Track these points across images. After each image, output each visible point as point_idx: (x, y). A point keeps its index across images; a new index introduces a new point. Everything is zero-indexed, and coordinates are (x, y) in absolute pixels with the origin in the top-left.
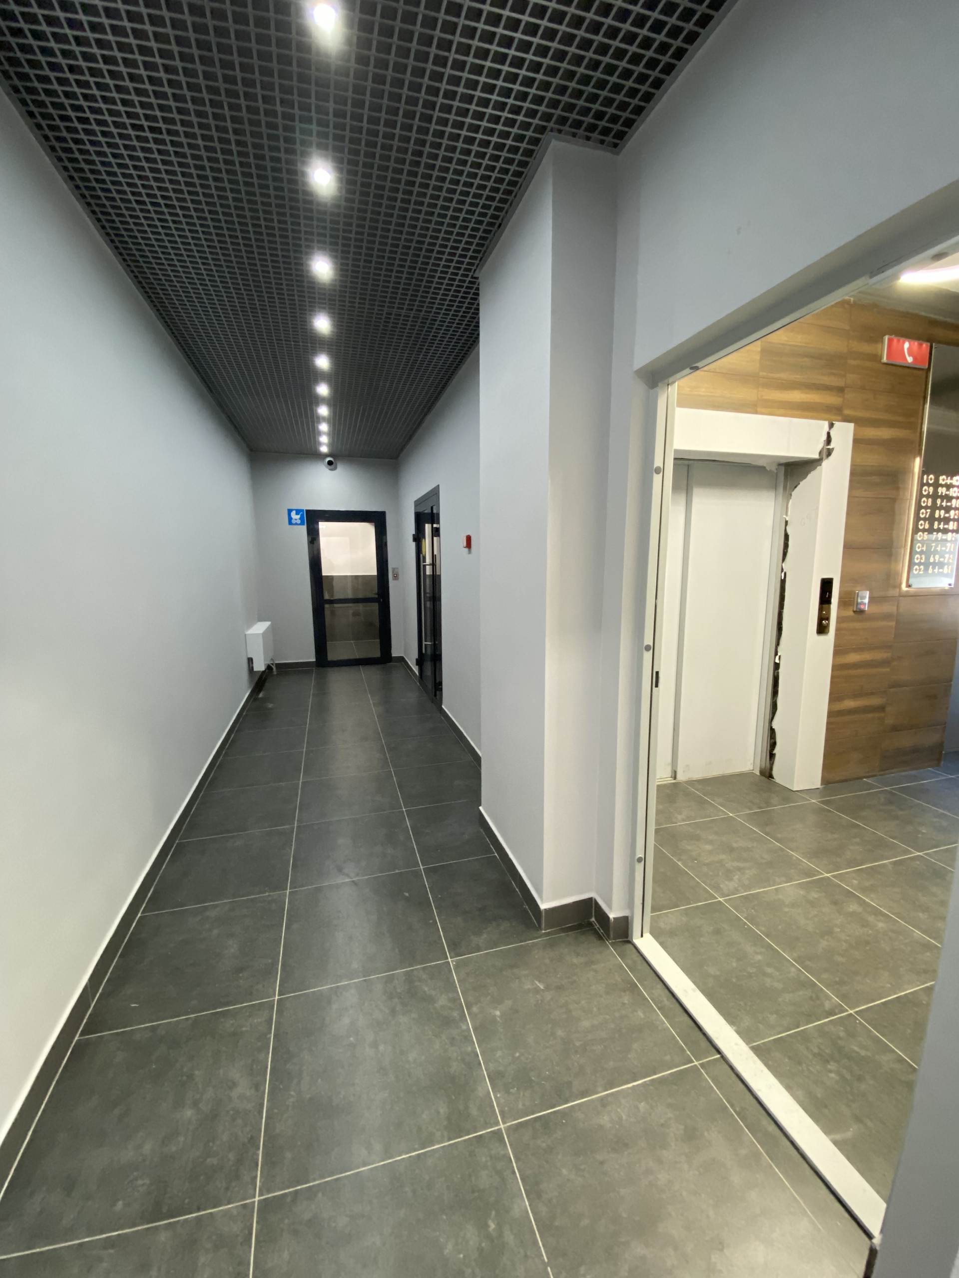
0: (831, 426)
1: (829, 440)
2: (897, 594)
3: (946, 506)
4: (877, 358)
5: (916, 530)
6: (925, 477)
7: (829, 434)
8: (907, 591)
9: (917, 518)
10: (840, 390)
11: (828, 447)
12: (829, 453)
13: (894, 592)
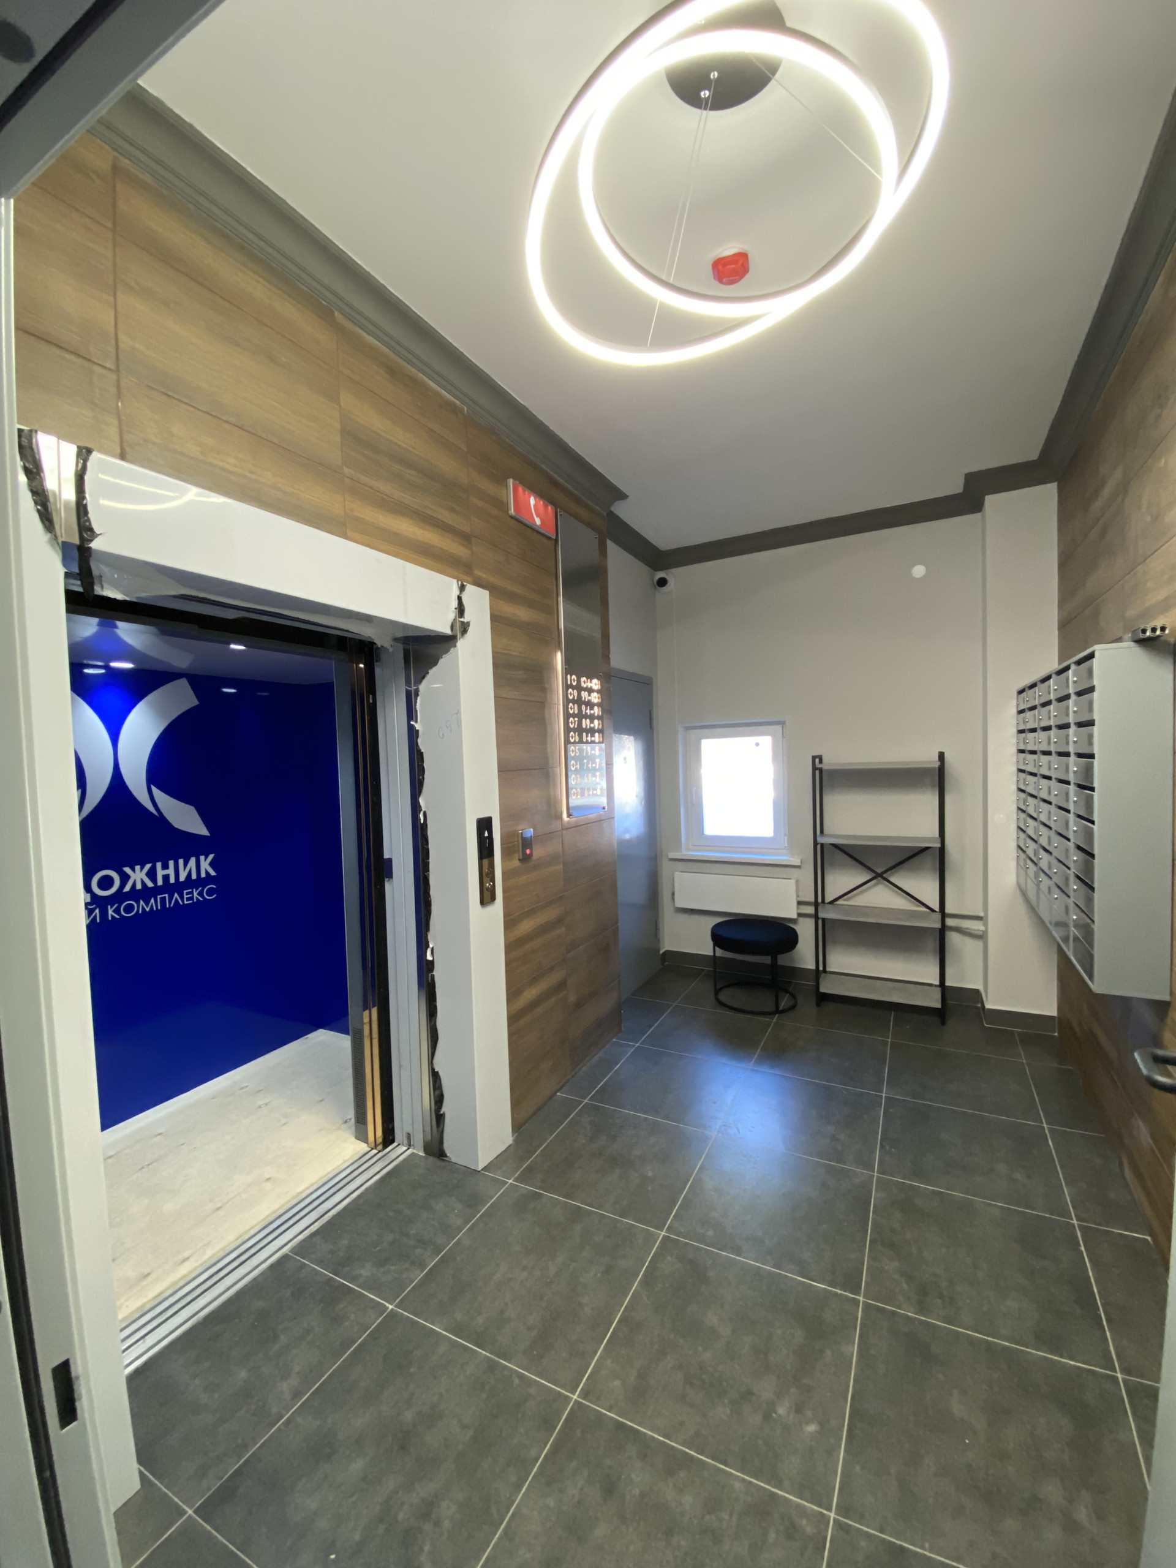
0: (462, 588)
1: (461, 610)
2: (560, 828)
3: (590, 714)
4: (502, 506)
5: (567, 742)
6: (569, 676)
7: (459, 598)
8: (568, 822)
9: (568, 730)
10: (466, 538)
11: (462, 620)
12: (465, 628)
13: (556, 826)
